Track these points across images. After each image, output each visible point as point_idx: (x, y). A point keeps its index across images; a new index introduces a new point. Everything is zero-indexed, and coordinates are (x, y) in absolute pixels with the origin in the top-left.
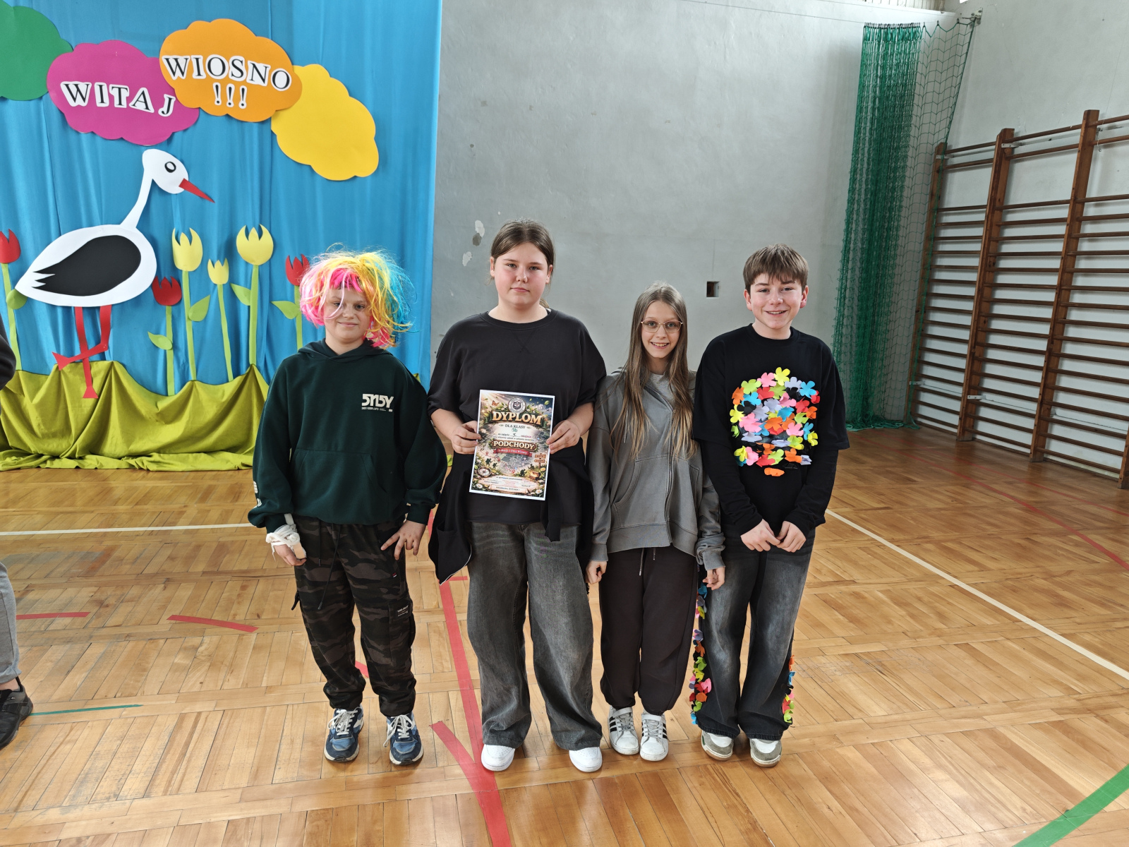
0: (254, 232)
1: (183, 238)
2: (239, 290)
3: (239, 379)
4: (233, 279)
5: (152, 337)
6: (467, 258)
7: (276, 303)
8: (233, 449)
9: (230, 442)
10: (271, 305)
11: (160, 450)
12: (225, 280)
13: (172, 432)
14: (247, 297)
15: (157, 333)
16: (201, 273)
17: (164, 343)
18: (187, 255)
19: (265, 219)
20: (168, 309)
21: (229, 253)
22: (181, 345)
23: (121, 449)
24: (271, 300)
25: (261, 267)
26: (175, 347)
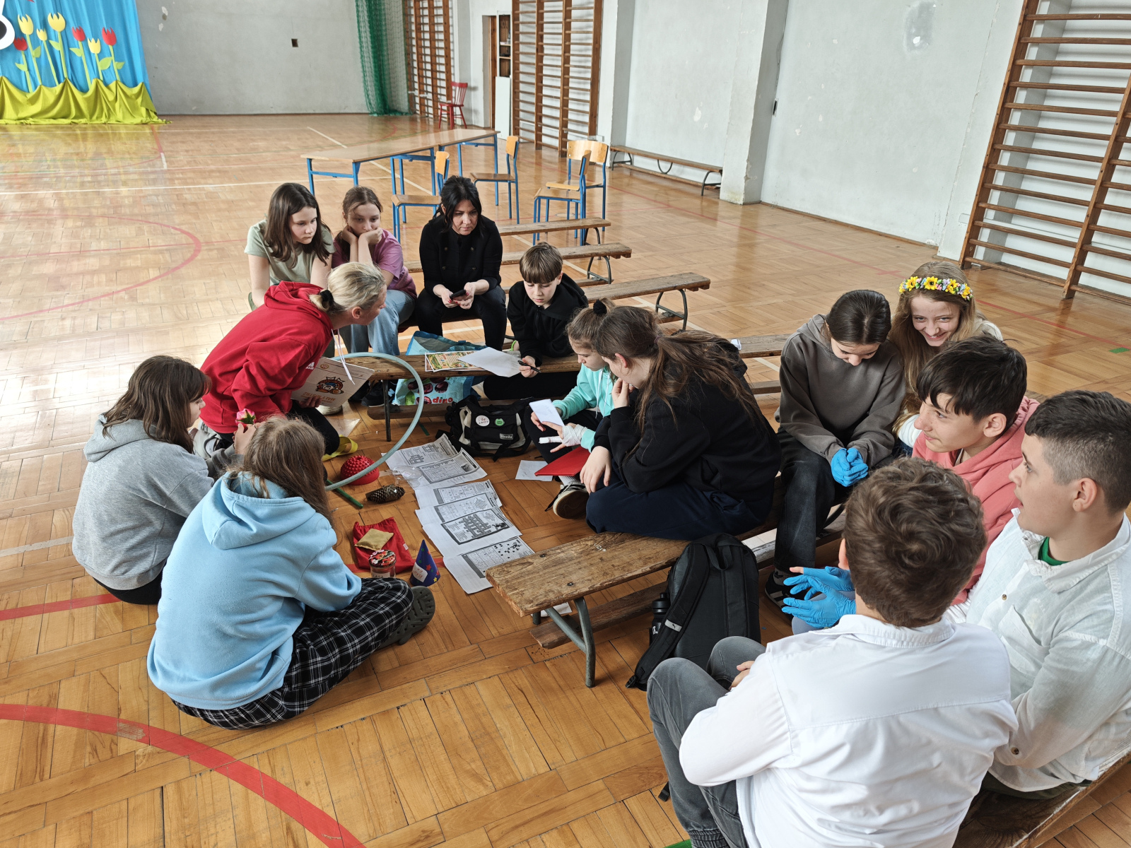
0: (55, 16)
1: (23, 19)
2: (53, 43)
3: (61, 85)
4: (49, 38)
5: (17, 65)
6: (161, 27)
7: (71, 49)
8: (65, 117)
9: (63, 114)
10: (70, 51)
11: (32, 116)
12: (46, 39)
13: (37, 108)
14: (58, 46)
15: (19, 63)
16: (34, 36)
17: (23, 67)
18: (26, 27)
19: (59, 10)
20: (22, 52)
21: (45, 25)
22: (31, 68)
23: (15, 117)
24: (69, 47)
25: (61, 32)
26: (29, 70)
